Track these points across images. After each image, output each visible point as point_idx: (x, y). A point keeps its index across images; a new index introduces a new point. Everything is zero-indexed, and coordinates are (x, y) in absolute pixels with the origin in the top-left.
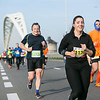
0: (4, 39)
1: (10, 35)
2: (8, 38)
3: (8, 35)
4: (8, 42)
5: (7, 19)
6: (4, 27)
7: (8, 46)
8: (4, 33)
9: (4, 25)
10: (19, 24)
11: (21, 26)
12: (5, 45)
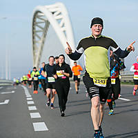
0: (34, 49)
1: (43, 42)
2: (40, 48)
3: (41, 42)
4: (40, 54)
5: (39, 14)
6: (33, 28)
7: (39, 60)
8: (33, 38)
9: (33, 25)
10: (59, 23)
11: (63, 26)
12: (35, 60)
